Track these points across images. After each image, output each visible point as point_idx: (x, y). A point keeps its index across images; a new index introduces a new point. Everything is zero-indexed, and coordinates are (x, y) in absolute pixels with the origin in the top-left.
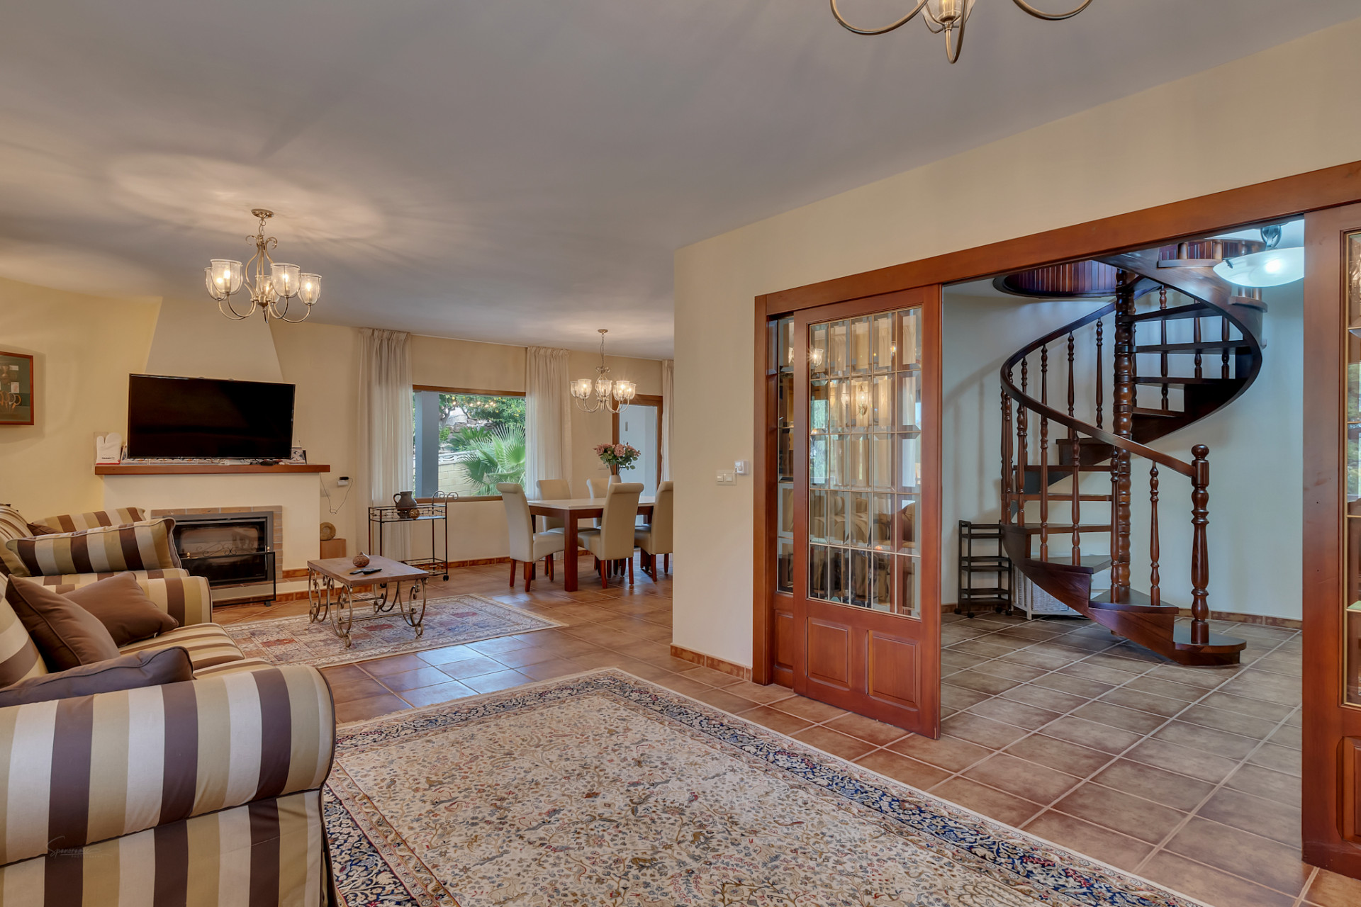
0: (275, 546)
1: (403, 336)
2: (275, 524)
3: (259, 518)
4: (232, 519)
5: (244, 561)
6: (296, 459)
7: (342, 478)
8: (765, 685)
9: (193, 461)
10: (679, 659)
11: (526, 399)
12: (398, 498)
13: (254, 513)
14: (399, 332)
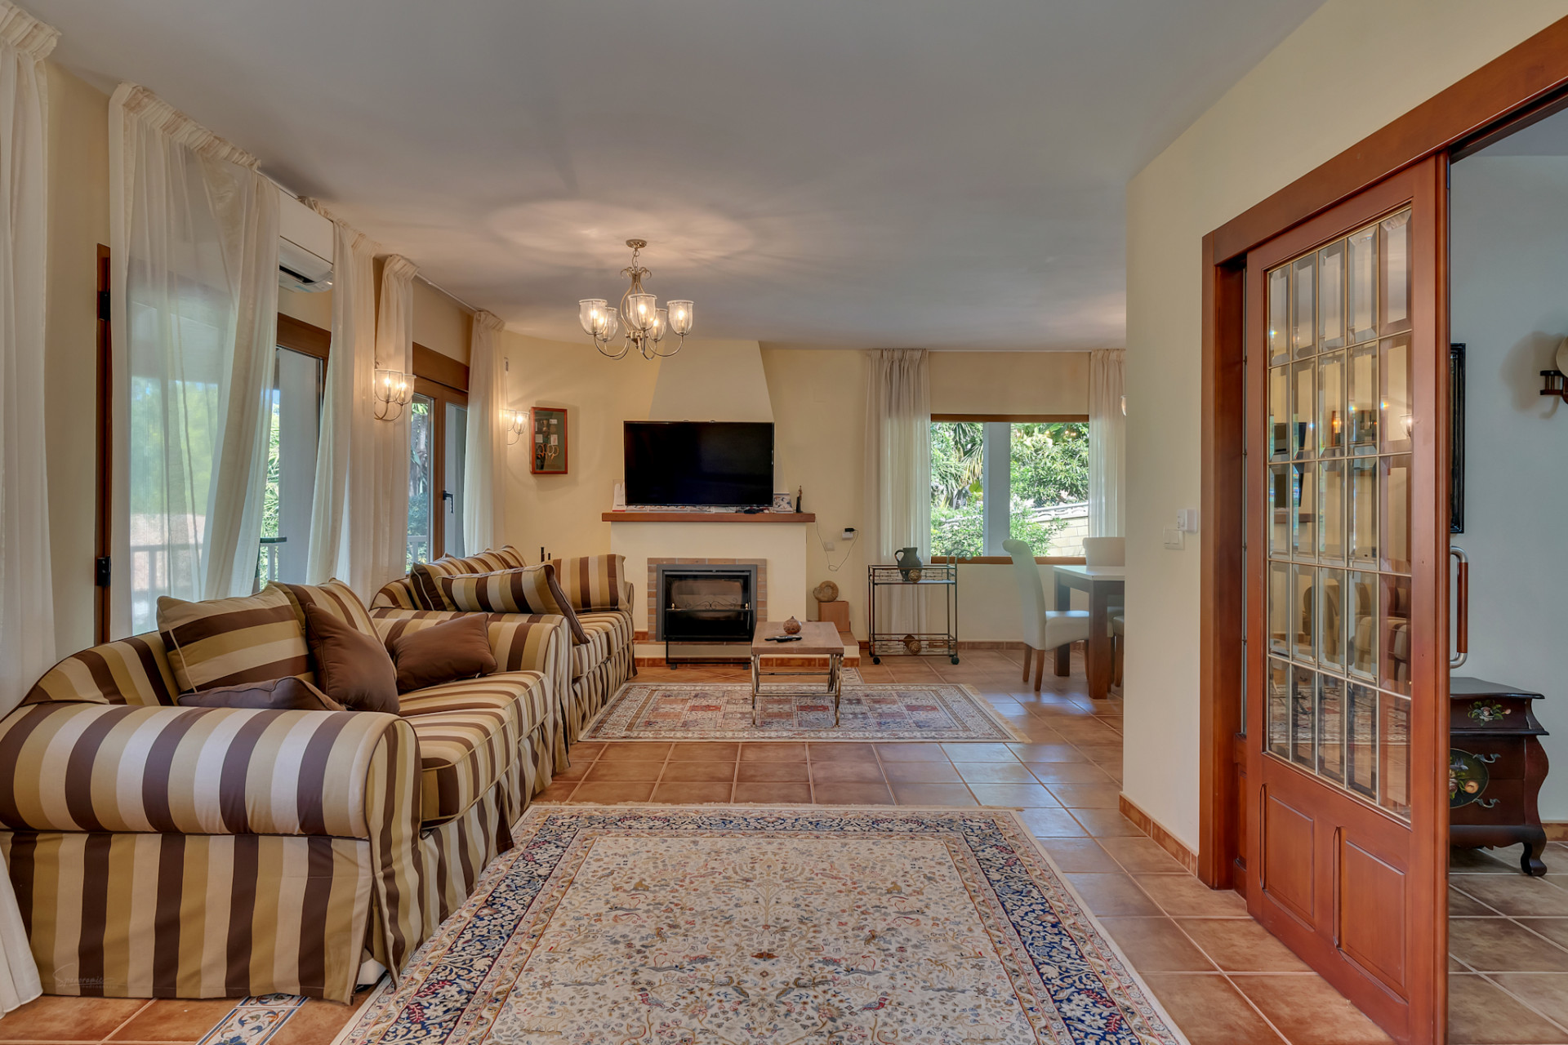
0: (759, 603)
1: (918, 355)
2: (759, 579)
3: (743, 571)
4: (717, 571)
5: (729, 617)
6: (782, 506)
7: (847, 530)
8: (1213, 888)
9: (685, 509)
10: (1127, 818)
11: (1090, 422)
12: (900, 556)
13: (738, 565)
14: (913, 349)
